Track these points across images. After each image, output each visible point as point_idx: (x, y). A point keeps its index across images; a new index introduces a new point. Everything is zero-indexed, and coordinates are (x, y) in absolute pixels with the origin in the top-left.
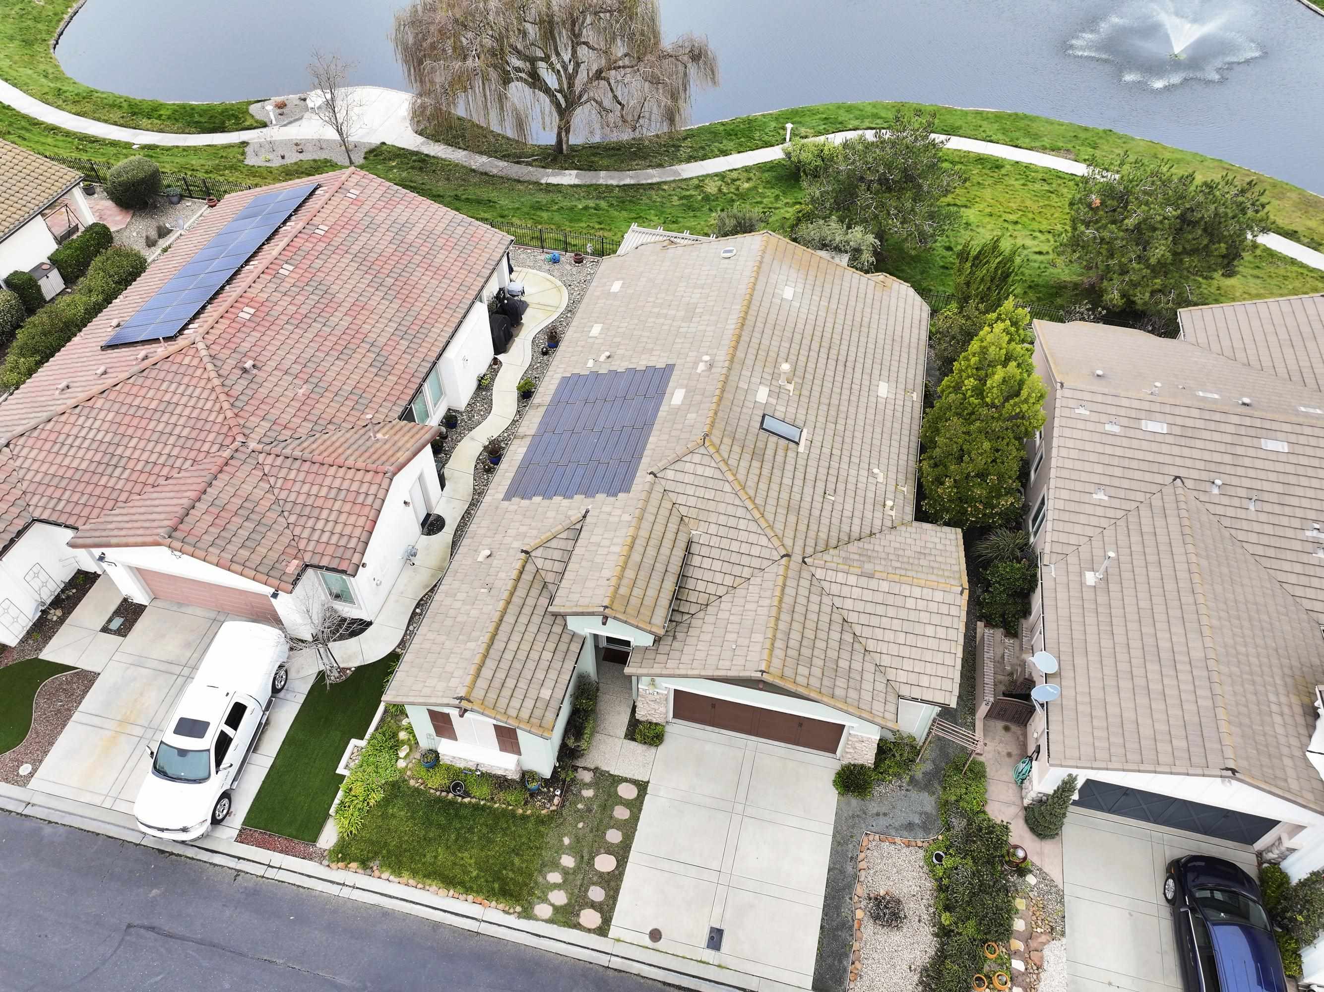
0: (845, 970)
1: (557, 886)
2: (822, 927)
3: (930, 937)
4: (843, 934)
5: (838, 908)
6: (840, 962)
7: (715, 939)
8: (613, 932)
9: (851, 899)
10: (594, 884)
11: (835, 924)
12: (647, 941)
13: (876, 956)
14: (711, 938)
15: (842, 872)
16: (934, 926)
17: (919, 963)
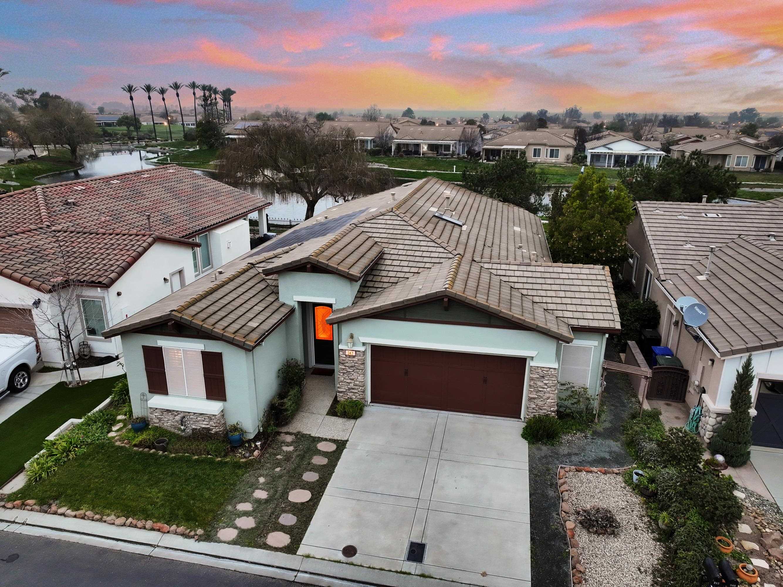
0: (567, 575)
1: (246, 514)
2: (532, 539)
3: (651, 541)
4: (558, 543)
5: (546, 523)
6: (559, 567)
7: (417, 552)
8: (302, 550)
9: (558, 514)
10: (286, 512)
11: (545, 535)
12: (340, 556)
13: (597, 560)
14: (412, 552)
15: (545, 496)
16: (653, 532)
17: (647, 565)
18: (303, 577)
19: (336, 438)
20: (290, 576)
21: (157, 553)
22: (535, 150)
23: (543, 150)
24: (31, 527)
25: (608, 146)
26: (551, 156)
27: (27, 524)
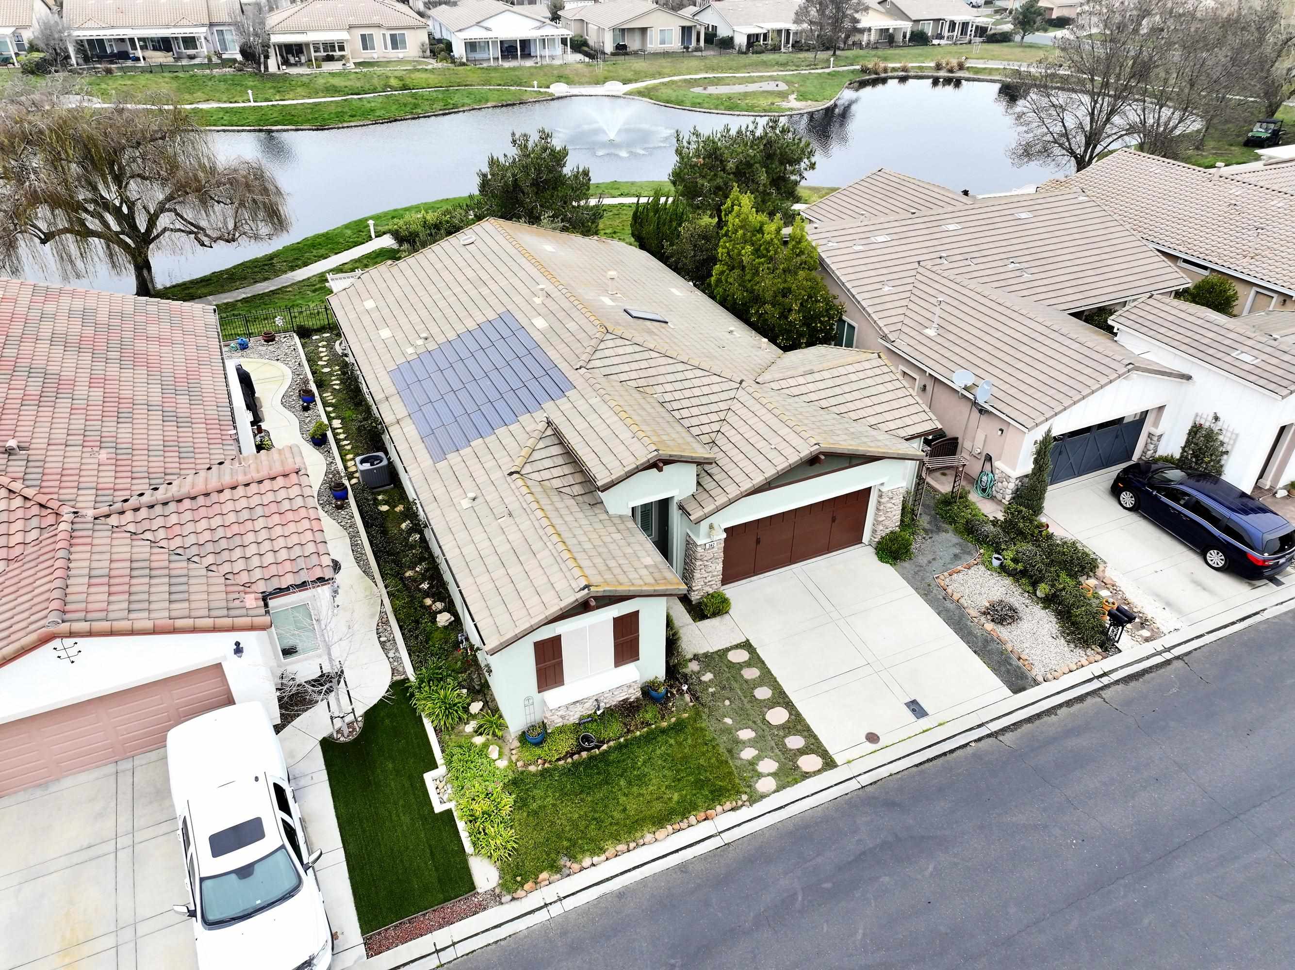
0: (1019, 667)
1: (759, 758)
2: (975, 652)
3: (1043, 611)
4: (993, 646)
5: (970, 633)
6: (1010, 664)
7: (916, 709)
8: (838, 759)
9: (972, 622)
10: (785, 737)
11: (980, 644)
12: (872, 747)
13: (1025, 645)
14: (913, 711)
15: (948, 610)
16: (1038, 604)
17: (1054, 631)
18: (865, 780)
19: (735, 643)
20: (853, 785)
21: (728, 837)
22: (363, 37)
23: (378, 36)
24: (571, 897)
25: (484, 24)
26: (395, 46)
27: (565, 898)
